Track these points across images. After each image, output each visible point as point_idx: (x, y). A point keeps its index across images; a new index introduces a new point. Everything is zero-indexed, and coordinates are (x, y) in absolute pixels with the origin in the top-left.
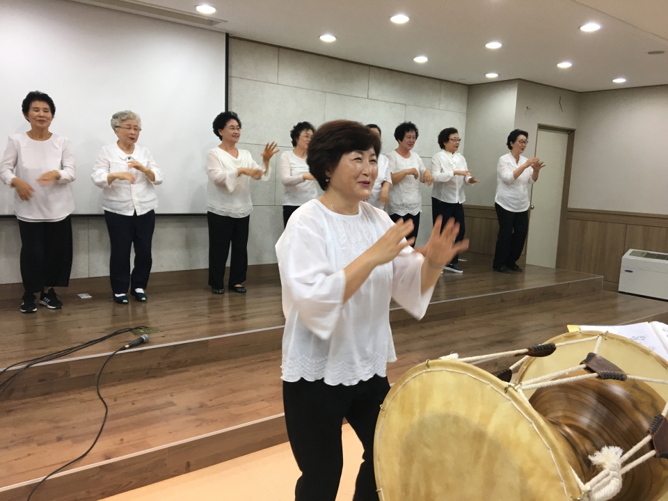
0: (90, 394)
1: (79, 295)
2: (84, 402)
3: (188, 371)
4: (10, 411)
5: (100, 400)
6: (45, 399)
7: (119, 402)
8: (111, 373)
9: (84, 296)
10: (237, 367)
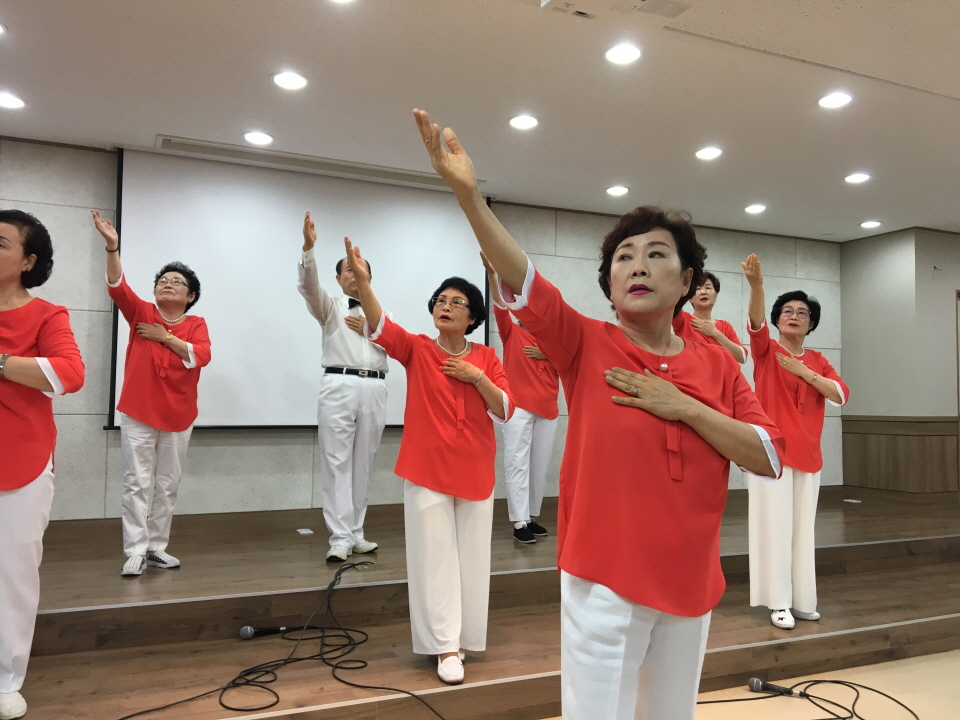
1: (298, 531)
9: (304, 531)
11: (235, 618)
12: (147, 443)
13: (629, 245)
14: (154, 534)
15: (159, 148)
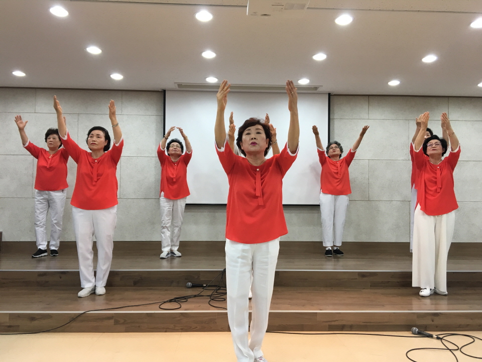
11: (186, 279)
12: (169, 208)
13: (249, 130)
14: (173, 244)
15: (178, 88)
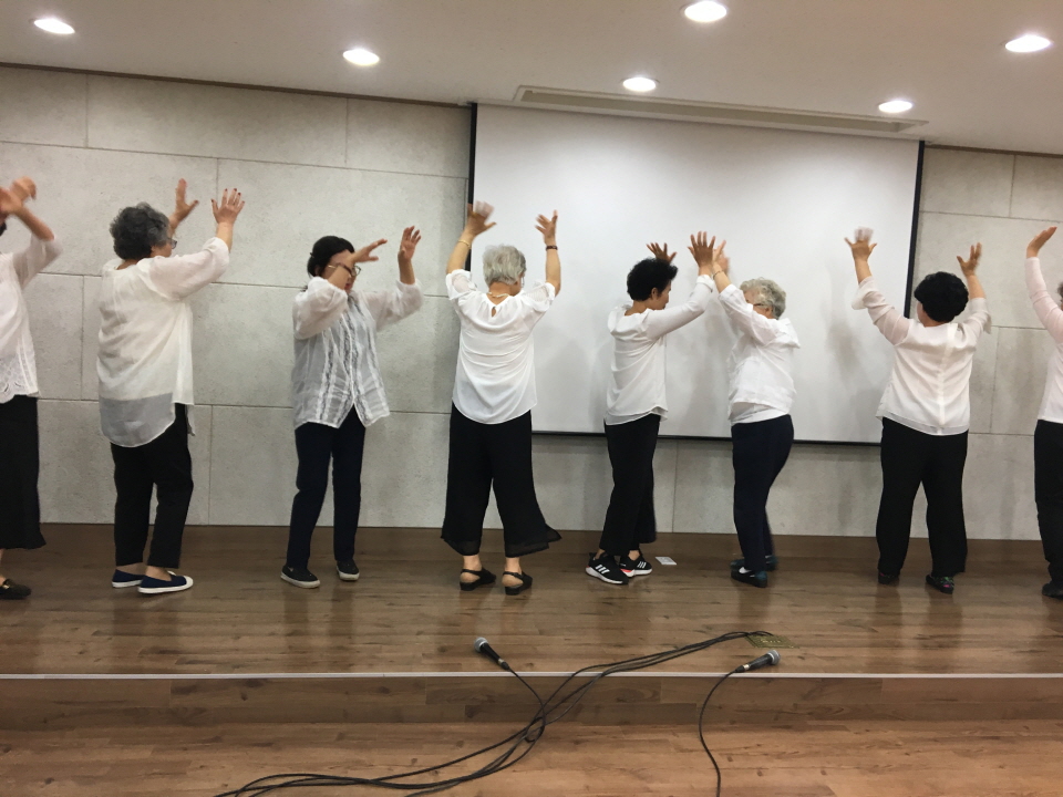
0: (689, 739)
1: (658, 558)
2: (682, 751)
3: (845, 729)
4: (577, 742)
5: (705, 754)
6: (625, 732)
7: (736, 763)
8: (720, 708)
9: (666, 561)
10: (935, 740)
11: (619, 700)
15: (519, 102)
